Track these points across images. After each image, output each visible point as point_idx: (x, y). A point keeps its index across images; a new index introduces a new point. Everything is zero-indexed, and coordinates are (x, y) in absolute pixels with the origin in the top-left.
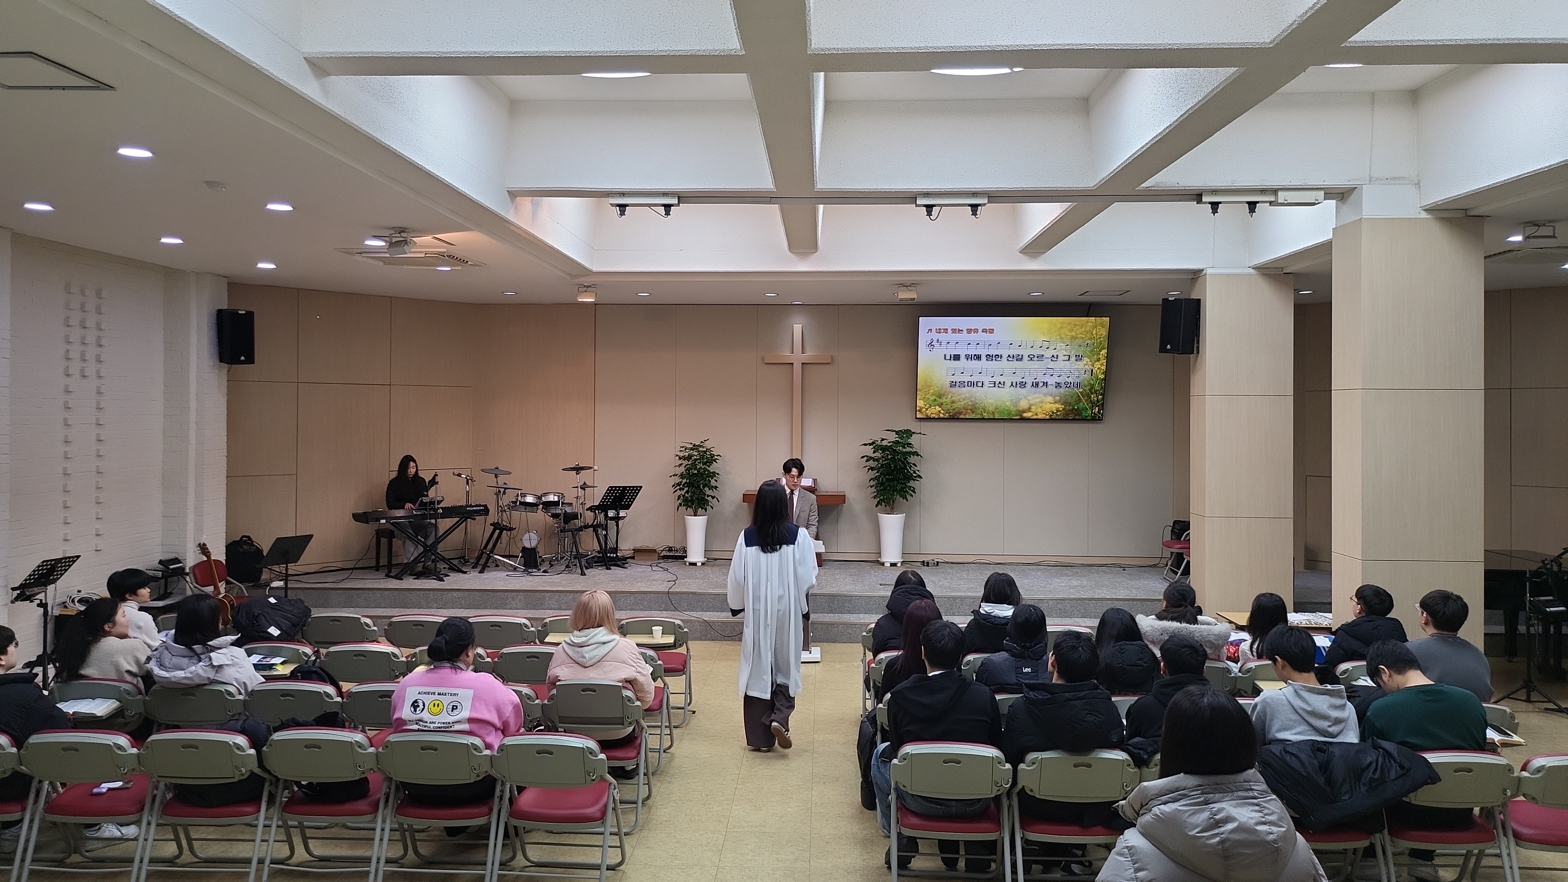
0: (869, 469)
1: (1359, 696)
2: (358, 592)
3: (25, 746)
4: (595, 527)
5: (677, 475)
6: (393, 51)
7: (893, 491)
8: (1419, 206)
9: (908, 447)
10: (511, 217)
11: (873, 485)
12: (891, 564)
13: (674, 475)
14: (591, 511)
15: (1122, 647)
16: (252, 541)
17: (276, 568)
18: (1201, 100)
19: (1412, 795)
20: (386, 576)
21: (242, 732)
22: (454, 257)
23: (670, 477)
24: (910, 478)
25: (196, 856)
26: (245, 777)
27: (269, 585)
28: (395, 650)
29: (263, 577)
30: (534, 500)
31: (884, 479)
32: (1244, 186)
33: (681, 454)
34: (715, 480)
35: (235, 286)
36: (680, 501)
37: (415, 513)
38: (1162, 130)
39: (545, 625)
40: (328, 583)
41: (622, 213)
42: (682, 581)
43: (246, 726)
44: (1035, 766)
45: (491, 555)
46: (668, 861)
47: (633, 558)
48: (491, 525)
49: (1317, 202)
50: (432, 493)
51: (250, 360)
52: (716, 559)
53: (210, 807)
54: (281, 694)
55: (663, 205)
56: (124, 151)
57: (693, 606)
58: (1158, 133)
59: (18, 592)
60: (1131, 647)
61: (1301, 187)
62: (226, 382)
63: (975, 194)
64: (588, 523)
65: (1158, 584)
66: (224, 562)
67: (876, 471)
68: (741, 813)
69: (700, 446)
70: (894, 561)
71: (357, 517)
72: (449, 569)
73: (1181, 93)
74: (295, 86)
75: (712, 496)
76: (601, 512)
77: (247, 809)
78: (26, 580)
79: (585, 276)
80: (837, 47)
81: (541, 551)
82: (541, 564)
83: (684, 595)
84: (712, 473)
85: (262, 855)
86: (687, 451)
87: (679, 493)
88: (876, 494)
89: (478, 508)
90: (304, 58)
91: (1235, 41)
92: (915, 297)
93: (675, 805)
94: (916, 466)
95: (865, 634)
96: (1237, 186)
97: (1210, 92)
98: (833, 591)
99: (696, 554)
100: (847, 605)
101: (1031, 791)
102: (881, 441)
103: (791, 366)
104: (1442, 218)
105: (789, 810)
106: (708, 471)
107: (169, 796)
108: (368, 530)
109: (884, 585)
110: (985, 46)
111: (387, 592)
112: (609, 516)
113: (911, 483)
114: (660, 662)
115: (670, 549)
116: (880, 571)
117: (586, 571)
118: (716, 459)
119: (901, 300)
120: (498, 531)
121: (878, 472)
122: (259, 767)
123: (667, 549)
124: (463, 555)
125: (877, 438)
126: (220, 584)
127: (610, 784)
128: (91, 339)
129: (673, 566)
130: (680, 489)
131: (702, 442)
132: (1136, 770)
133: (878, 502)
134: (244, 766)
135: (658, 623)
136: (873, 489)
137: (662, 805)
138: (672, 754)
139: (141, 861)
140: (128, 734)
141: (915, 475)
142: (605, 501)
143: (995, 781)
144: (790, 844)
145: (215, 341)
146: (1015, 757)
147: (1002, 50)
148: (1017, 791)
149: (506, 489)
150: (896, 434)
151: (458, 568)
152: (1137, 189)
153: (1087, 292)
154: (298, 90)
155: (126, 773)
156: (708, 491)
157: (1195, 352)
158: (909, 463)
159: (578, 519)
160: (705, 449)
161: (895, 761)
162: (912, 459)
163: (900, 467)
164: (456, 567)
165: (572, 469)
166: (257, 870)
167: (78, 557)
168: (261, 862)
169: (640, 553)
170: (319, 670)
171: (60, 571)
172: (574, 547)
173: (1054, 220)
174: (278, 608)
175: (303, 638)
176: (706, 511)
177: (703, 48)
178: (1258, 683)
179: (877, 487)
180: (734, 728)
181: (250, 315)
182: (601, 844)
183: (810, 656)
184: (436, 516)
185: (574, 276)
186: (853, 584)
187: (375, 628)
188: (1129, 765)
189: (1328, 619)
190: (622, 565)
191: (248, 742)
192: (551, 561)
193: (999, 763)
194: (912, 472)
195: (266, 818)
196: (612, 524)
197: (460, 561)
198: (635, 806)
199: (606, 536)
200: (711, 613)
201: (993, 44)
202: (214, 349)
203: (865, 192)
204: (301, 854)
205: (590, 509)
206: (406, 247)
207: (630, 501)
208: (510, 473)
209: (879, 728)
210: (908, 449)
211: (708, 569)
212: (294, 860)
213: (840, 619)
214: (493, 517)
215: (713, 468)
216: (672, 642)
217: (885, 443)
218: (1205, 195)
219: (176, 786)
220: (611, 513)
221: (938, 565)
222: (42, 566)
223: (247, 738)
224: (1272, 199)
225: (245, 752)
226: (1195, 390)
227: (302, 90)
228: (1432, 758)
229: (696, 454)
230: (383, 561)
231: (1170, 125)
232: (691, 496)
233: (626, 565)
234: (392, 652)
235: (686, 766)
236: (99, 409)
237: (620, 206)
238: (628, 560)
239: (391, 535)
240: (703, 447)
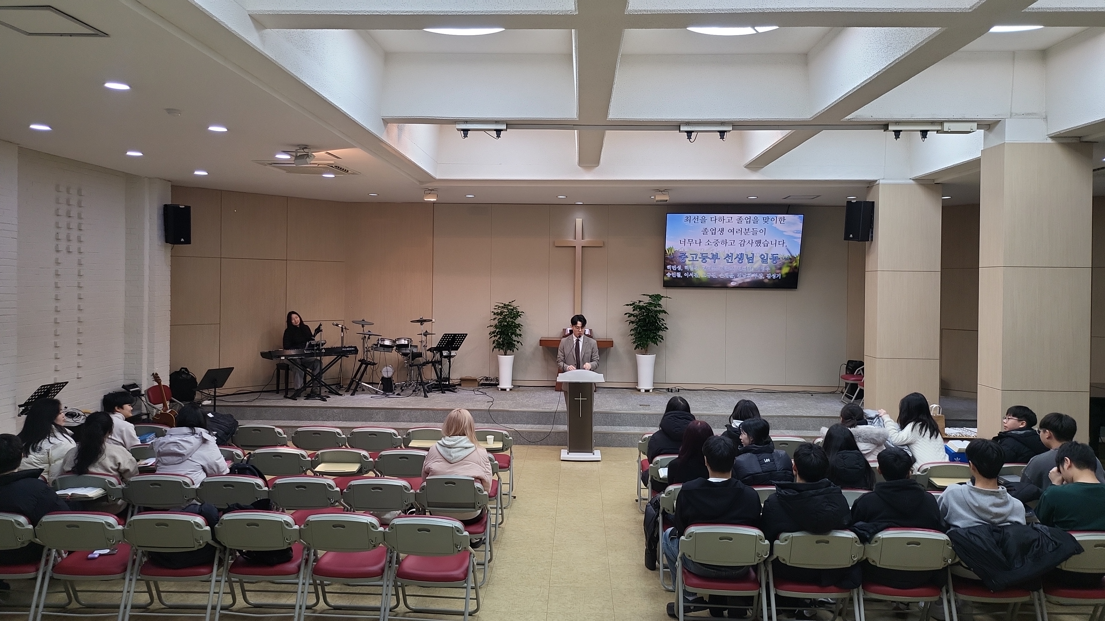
0: (630, 323)
1: (1014, 490)
2: (265, 408)
3: (39, 523)
4: (434, 363)
5: (492, 326)
6: (315, 10)
7: (648, 338)
8: (1046, 134)
9: (658, 307)
10: (384, 138)
11: (633, 334)
12: (645, 390)
13: (490, 326)
14: (431, 352)
15: (844, 455)
16: (189, 372)
17: (206, 391)
18: (907, 53)
19: (1063, 564)
20: (284, 397)
21: (200, 513)
22: (339, 167)
23: (488, 327)
24: (659, 329)
25: (163, 604)
26: (201, 547)
27: (201, 403)
28: (303, 452)
29: (196, 398)
30: (390, 344)
31: (641, 330)
32: (919, 119)
33: (496, 311)
34: (519, 330)
35: (176, 188)
36: (494, 345)
37: (305, 352)
38: (872, 75)
39: (408, 434)
40: (244, 401)
41: (466, 136)
42: (498, 402)
43: (203, 510)
44: (787, 542)
45: (360, 382)
46: (510, 609)
47: (460, 385)
48: (359, 361)
49: (972, 131)
50: (317, 338)
51: (188, 241)
52: (519, 386)
53: (178, 569)
54: (225, 484)
55: (495, 130)
56: (109, 85)
57: (506, 420)
58: (869, 77)
59: (23, 408)
60: (850, 454)
61: (961, 120)
62: (170, 257)
63: (723, 123)
64: (429, 360)
65: (838, 406)
66: (169, 386)
67: (635, 324)
68: (559, 572)
69: (509, 305)
70: (647, 388)
71: (264, 355)
72: (329, 392)
73: (890, 48)
74: (242, 36)
75: (517, 341)
76: (438, 352)
77: (203, 570)
78: (29, 399)
79: (430, 182)
80: (647, 9)
81: (394, 379)
82: (395, 389)
83: (500, 412)
84: (518, 325)
85: (215, 603)
86: (500, 308)
87: (493, 339)
88: (635, 340)
89: (351, 349)
90: (249, 15)
91: (944, 7)
92: (667, 198)
93: (510, 566)
94: (664, 320)
95: (640, 442)
96: (914, 119)
97: (915, 47)
98: (607, 410)
99: (506, 383)
100: (617, 420)
101: (784, 560)
102: (639, 302)
103: (573, 248)
104: (1062, 143)
105: (593, 570)
106: (515, 323)
107: (145, 559)
108: (270, 365)
109: (643, 405)
110: (758, 9)
111: (286, 409)
112: (444, 355)
113: (660, 333)
114: (496, 462)
115: (487, 379)
116: (638, 396)
117: (428, 394)
118: (521, 315)
119: (657, 201)
120: (364, 366)
121: (636, 325)
122: (212, 540)
123: (484, 379)
124: (339, 382)
125: (636, 300)
126: (167, 402)
127: (471, 553)
128: (74, 225)
129: (490, 391)
130: (494, 336)
131: (510, 303)
132: (861, 545)
133: (636, 346)
134: (201, 538)
135: (490, 433)
136: (633, 337)
137: (500, 566)
138: (503, 528)
139: (125, 608)
140: (116, 515)
141: (663, 327)
142: (441, 344)
143: (757, 553)
144: (597, 596)
145: (163, 228)
146: (772, 536)
147: (770, 12)
148: (772, 559)
149: (370, 335)
150: (650, 297)
151: (336, 392)
152: (842, 120)
153: (790, 196)
154: (244, 38)
155: (114, 544)
156: (514, 338)
157: (870, 240)
158: (659, 318)
159: (422, 357)
160: (512, 308)
161: (682, 538)
162: (661, 316)
163: (653, 321)
164: (335, 391)
165: (418, 321)
166: (211, 614)
167: (67, 383)
168: (214, 608)
169: (465, 381)
170: (251, 467)
171: (53, 393)
172: (419, 377)
173: (775, 143)
174: (214, 420)
175: (232, 443)
176: (513, 351)
177: (547, 10)
178: (932, 479)
179: (636, 335)
180: (545, 509)
181: (188, 209)
182: (464, 596)
183: (593, 456)
184: (321, 355)
185: (421, 182)
186: (620, 404)
187: (285, 436)
188: (856, 542)
189: (973, 433)
190: (453, 390)
191: (206, 523)
192: (401, 387)
193: (761, 540)
194: (661, 325)
195: (217, 576)
196: (445, 361)
197: (337, 387)
198: (482, 567)
199: (441, 369)
200: (519, 425)
201: (764, 7)
202: (162, 233)
203: (643, 121)
204: (240, 603)
205: (430, 350)
206: (307, 159)
207: (458, 344)
208: (373, 324)
209: (661, 511)
210: (658, 309)
211: (514, 394)
212: (235, 607)
213: (612, 430)
214: (360, 356)
215: (517, 321)
216: (501, 447)
217: (641, 304)
218: (890, 125)
219: (150, 553)
220: (445, 353)
221: (679, 391)
222: (41, 389)
223: (204, 518)
224: (939, 128)
225: (202, 528)
226: (869, 266)
227: (247, 39)
228: (1079, 537)
229: (506, 311)
230: (282, 386)
231: (879, 72)
232: (502, 341)
233: (456, 390)
234: (301, 454)
235: (514, 537)
236: (80, 275)
237: (463, 130)
238: (456, 386)
239: (287, 368)
240: (511, 306)
